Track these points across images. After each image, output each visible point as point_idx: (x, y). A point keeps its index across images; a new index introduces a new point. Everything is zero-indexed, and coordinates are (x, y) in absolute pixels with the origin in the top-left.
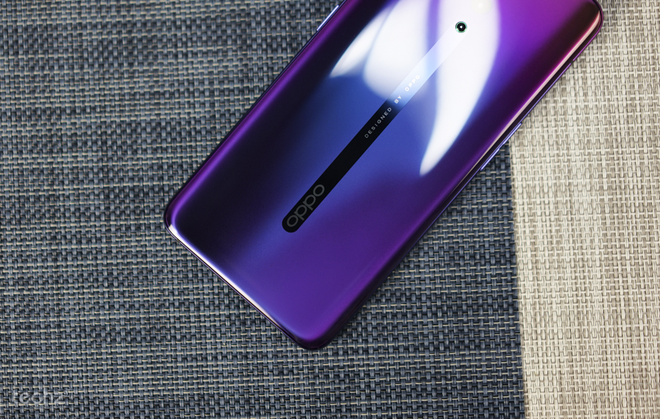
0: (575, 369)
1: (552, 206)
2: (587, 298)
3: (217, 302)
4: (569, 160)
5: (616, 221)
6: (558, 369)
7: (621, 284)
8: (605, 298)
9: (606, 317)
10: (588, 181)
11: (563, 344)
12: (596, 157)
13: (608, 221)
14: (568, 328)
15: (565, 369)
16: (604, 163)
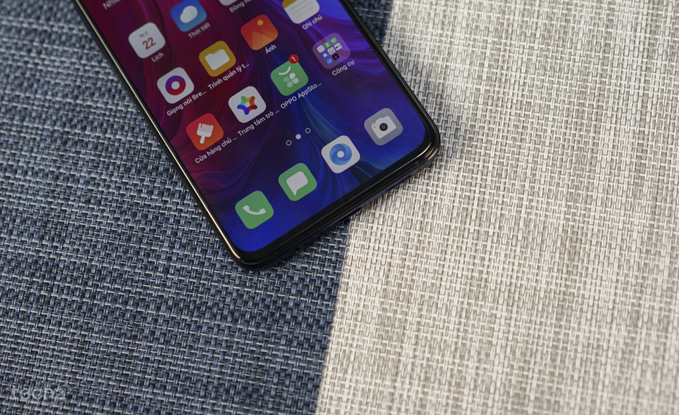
0: (407, 263)
1: (422, 85)
2: (438, 189)
3: (44, 116)
4: (451, 43)
5: (488, 114)
6: (388, 260)
7: (479, 181)
8: (458, 193)
9: (455, 215)
10: (467, 67)
11: (401, 233)
12: (481, 44)
13: (479, 113)
14: (410, 217)
15: (397, 261)
16: (488, 52)
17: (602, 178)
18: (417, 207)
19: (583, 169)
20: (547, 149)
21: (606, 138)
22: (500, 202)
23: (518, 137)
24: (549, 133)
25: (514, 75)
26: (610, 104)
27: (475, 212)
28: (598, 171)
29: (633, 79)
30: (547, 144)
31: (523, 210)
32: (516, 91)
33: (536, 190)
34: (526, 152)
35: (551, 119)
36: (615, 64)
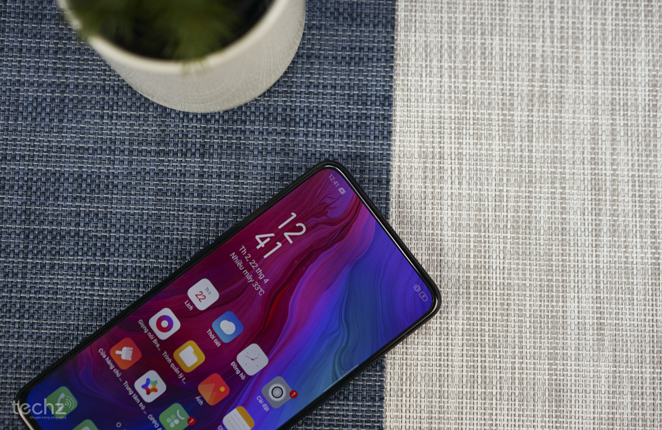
17: (573, 338)
18: (434, 379)
19: (557, 333)
20: (528, 320)
21: (572, 305)
22: (498, 367)
23: (505, 313)
24: (528, 307)
25: (495, 262)
26: (572, 278)
27: (479, 377)
28: (569, 333)
29: (587, 255)
30: (528, 316)
31: (517, 371)
32: (498, 275)
33: (524, 354)
34: (513, 324)
35: (528, 295)
36: (572, 244)
